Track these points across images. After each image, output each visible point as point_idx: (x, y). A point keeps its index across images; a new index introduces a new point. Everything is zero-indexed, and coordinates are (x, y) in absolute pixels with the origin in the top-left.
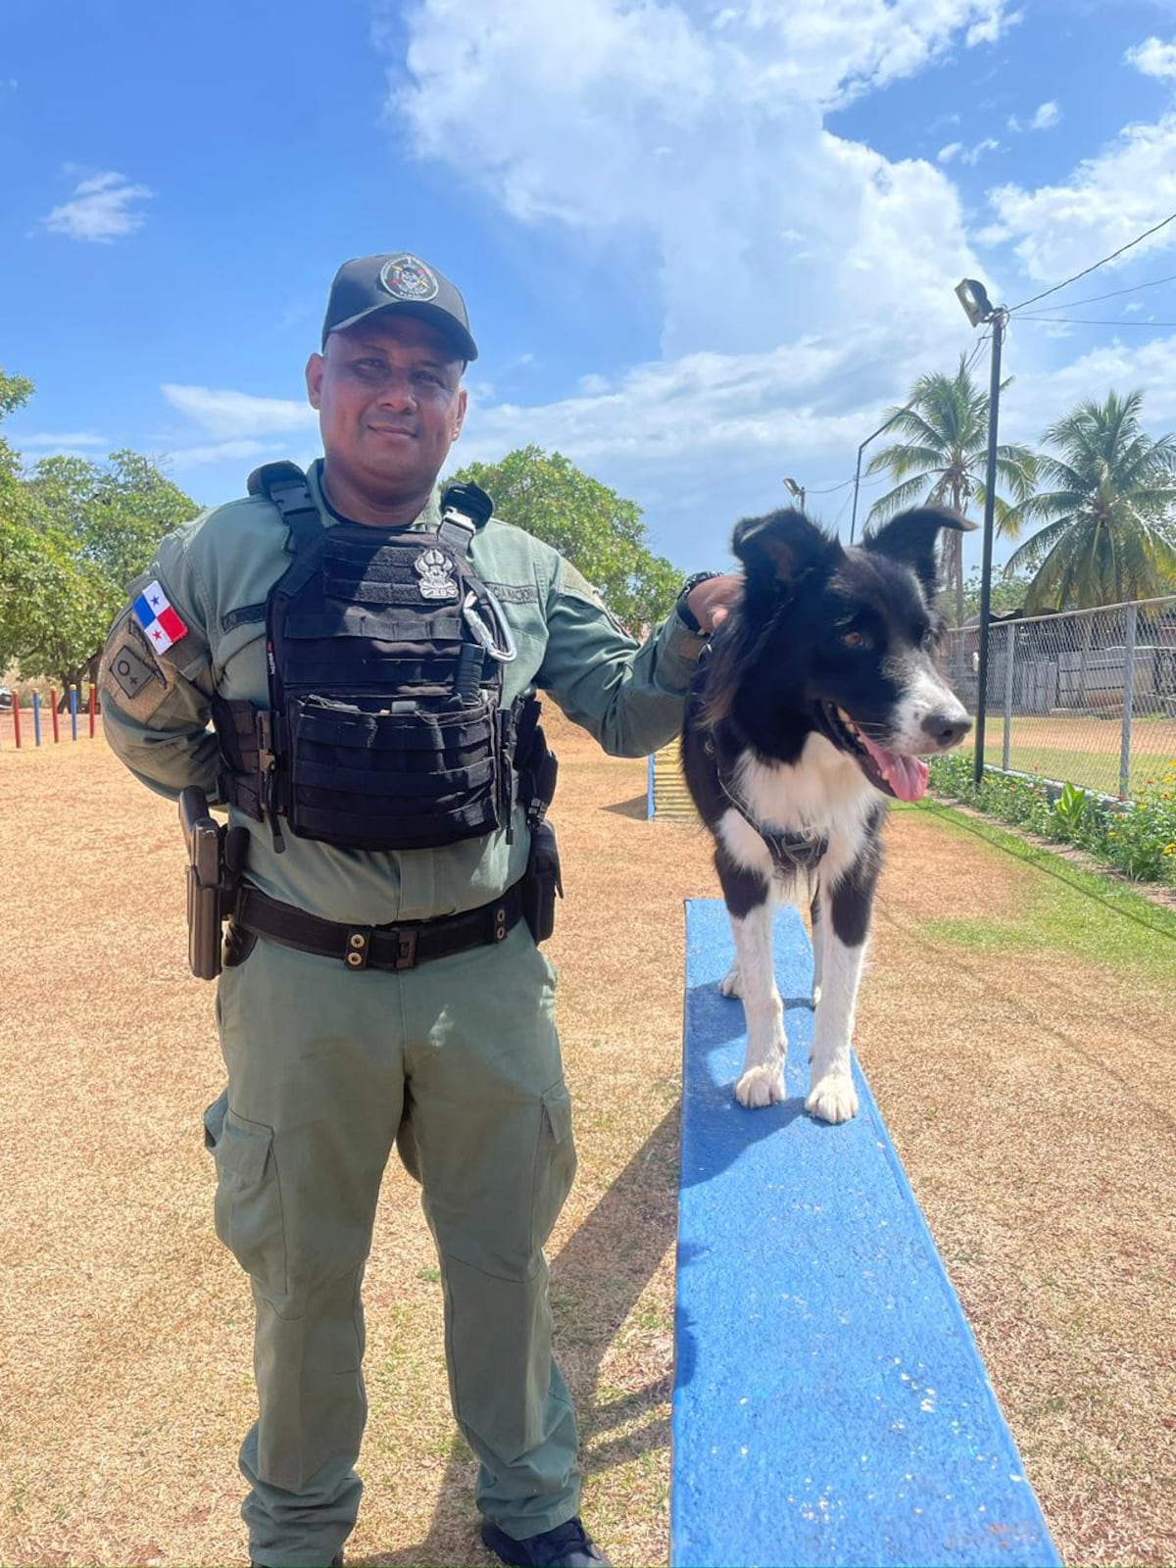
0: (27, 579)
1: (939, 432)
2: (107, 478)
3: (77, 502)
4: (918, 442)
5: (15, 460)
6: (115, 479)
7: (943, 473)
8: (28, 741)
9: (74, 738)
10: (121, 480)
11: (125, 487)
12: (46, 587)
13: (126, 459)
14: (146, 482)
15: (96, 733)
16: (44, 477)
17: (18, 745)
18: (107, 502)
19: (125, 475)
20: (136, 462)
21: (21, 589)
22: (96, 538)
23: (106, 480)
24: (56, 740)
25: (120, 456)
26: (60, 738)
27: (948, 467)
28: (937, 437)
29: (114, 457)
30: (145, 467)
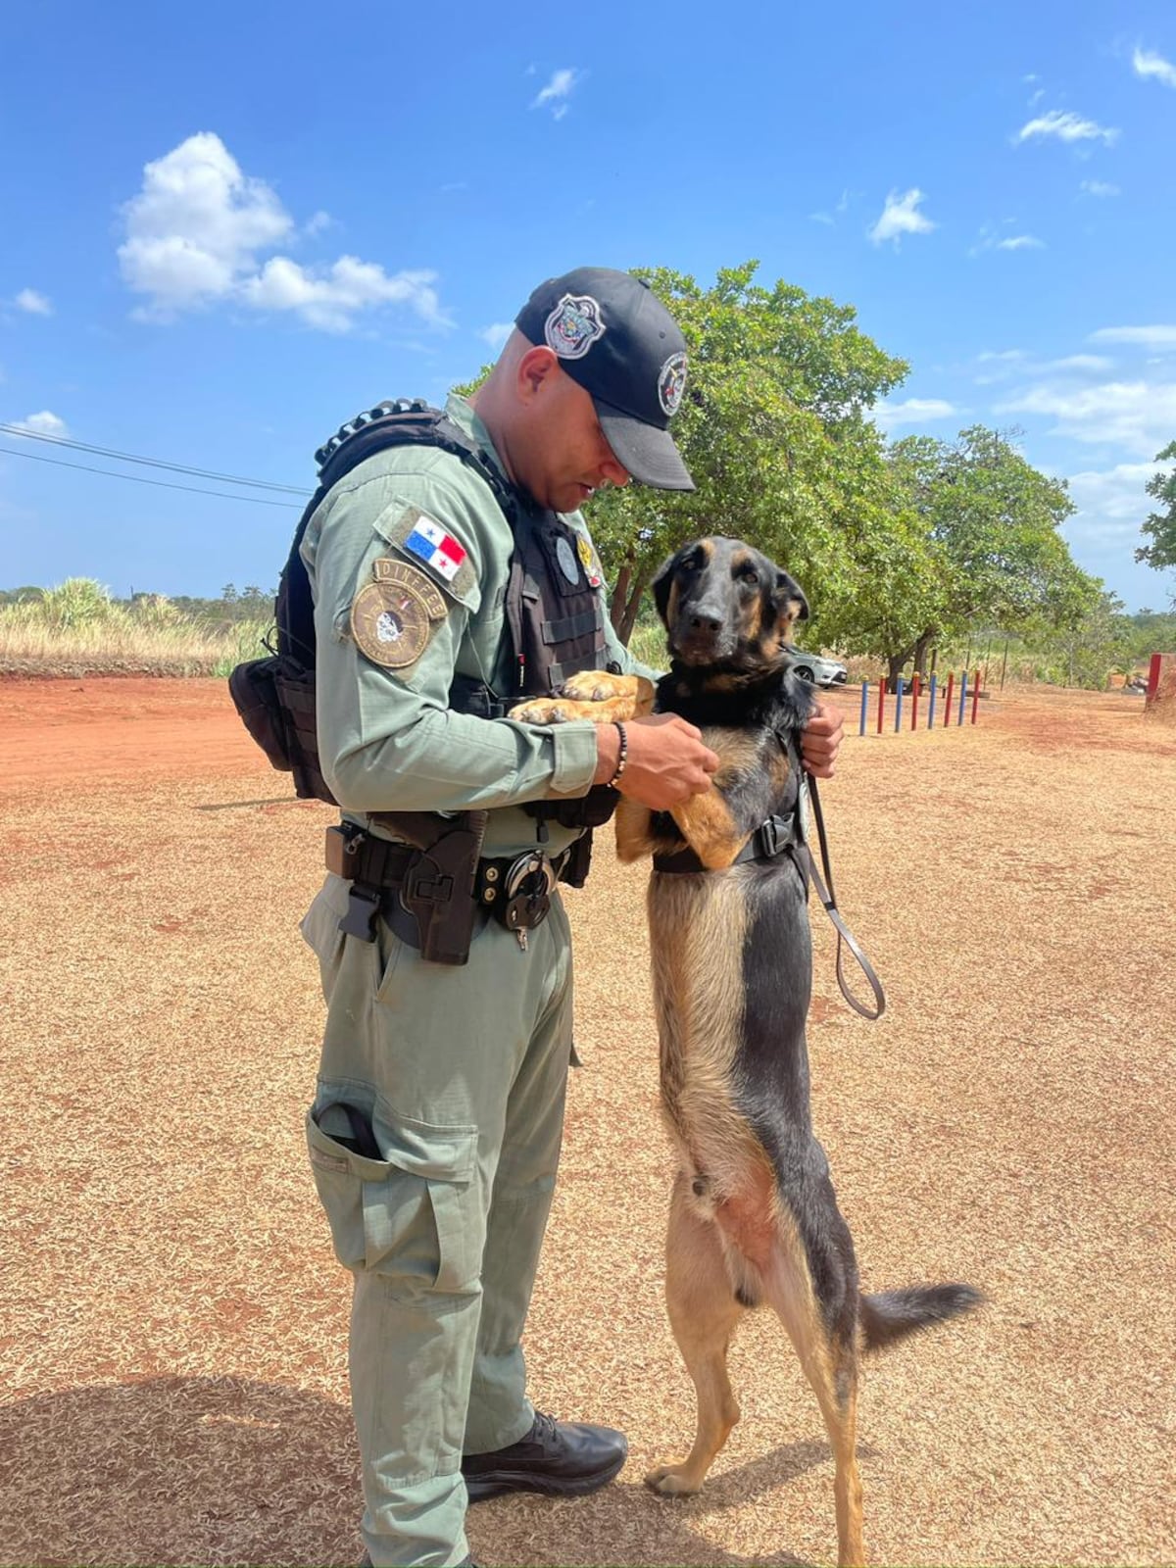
0: (878, 561)
2: (954, 456)
3: (923, 483)
5: (881, 442)
6: (962, 458)
8: (888, 726)
9: (930, 727)
10: (968, 457)
11: (970, 465)
12: (895, 570)
13: (975, 435)
14: (993, 457)
15: (950, 723)
16: (895, 459)
17: (880, 731)
18: (951, 481)
19: (974, 452)
20: (986, 437)
21: (872, 571)
22: (938, 518)
23: (954, 458)
24: (913, 728)
25: (970, 433)
26: (918, 725)
29: (963, 434)
30: (995, 444)
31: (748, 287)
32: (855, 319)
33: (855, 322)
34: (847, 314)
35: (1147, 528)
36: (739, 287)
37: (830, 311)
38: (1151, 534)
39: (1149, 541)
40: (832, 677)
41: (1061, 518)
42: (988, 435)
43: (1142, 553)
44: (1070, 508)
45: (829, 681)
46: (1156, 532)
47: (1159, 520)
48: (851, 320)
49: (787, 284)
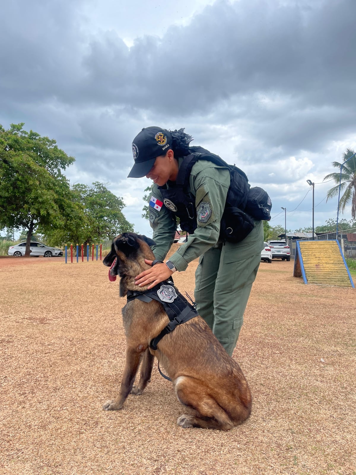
1: (349, 169)
3: (83, 197)
4: (343, 172)
7: (350, 182)
9: (88, 261)
10: (95, 190)
11: (96, 192)
13: (97, 184)
14: (104, 191)
15: (94, 259)
16: (74, 190)
17: (72, 262)
18: (91, 197)
19: (97, 189)
20: (100, 185)
23: (91, 190)
24: (83, 261)
25: (95, 183)
27: (352, 180)
28: (348, 170)
29: (93, 184)
30: (102, 187)
31: (21, 130)
32: (56, 143)
33: (56, 144)
34: (54, 142)
35: (144, 209)
36: (18, 130)
37: (49, 141)
38: (145, 211)
39: (145, 212)
40: (58, 253)
41: (123, 207)
42: (101, 184)
43: (143, 216)
44: (125, 205)
45: (57, 255)
46: (146, 210)
47: (146, 207)
48: (55, 143)
49: (34, 131)
